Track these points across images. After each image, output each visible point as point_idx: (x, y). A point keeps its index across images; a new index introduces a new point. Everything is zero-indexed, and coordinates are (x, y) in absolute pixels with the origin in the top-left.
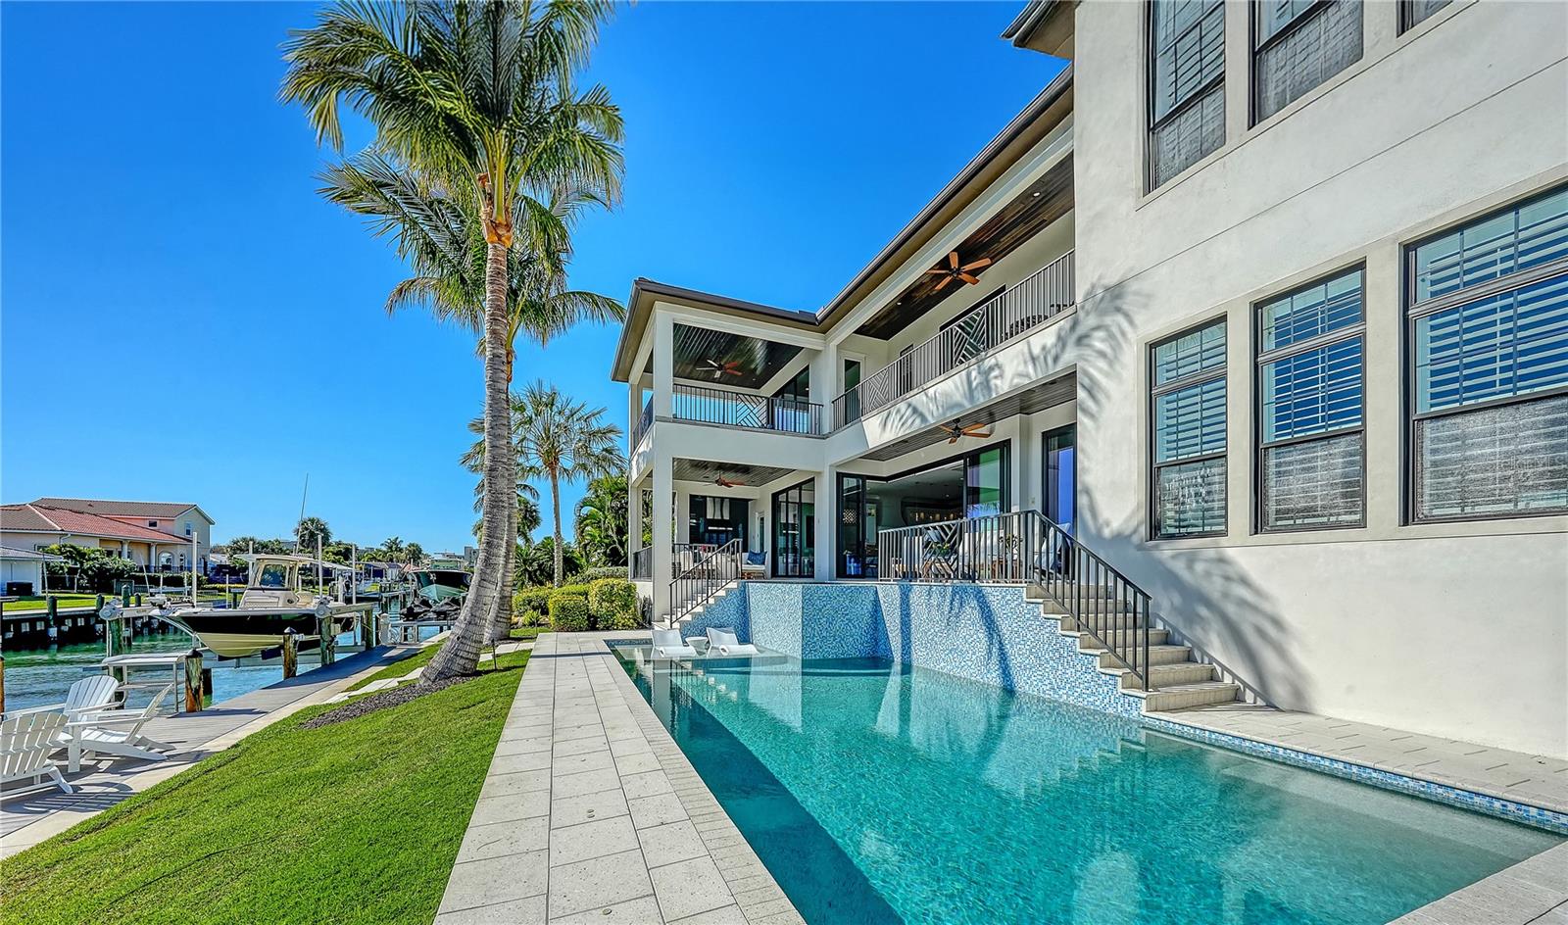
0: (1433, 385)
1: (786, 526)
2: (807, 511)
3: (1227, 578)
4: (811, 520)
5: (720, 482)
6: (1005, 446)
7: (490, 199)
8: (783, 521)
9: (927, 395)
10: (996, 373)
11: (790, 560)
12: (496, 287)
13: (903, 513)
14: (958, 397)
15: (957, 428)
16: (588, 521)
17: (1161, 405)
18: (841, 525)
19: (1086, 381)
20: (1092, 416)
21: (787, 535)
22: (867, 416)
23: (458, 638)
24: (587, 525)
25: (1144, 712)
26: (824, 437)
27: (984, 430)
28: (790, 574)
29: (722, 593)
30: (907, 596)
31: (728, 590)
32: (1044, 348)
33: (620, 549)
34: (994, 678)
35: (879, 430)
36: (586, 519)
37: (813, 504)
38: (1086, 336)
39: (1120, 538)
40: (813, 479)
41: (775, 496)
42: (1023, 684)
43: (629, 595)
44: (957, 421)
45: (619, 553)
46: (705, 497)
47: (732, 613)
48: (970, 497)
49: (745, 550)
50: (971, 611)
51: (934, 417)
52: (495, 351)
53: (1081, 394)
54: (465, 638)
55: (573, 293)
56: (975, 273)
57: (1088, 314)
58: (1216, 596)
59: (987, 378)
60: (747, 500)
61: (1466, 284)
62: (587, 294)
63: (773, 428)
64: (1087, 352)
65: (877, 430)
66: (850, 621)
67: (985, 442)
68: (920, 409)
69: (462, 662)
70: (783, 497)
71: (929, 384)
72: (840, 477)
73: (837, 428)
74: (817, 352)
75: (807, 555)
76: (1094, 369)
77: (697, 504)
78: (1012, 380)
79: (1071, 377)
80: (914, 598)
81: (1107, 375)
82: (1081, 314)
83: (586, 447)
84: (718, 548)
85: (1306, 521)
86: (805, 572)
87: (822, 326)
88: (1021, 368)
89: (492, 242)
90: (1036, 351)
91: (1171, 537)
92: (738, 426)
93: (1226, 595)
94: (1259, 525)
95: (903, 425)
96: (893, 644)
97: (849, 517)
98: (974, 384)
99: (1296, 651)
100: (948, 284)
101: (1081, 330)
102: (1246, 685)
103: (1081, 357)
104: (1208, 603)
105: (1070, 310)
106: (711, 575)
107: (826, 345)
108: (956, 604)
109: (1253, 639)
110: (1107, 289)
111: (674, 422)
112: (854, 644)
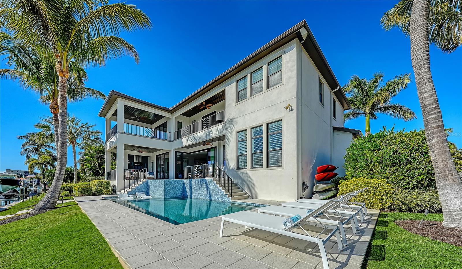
0: (271, 146)
1: (161, 164)
2: (167, 161)
3: (247, 177)
4: (168, 163)
5: (139, 151)
6: (215, 148)
7: (60, 63)
8: (160, 163)
9: (197, 135)
10: (211, 133)
11: (162, 174)
12: (63, 90)
13: (195, 162)
14: (204, 137)
15: (205, 143)
16: (86, 161)
17: (239, 144)
18: (176, 165)
19: (227, 138)
20: (228, 145)
21: (161, 167)
22: (183, 137)
23: (49, 197)
24: (85, 162)
25: (231, 200)
26: (172, 141)
27: (211, 144)
28: (162, 178)
29: (141, 183)
30: (191, 182)
31: (143, 182)
32: (220, 129)
33: (100, 171)
34: (208, 198)
35: (186, 142)
36: (84, 160)
37: (168, 159)
38: (227, 128)
39: (232, 169)
40: (168, 152)
41: (157, 156)
42: (213, 199)
43: (108, 184)
44: (205, 141)
45: (99, 172)
46: (134, 155)
47: (144, 188)
48: (208, 159)
49: (148, 171)
50: (204, 185)
51: (199, 140)
52: (63, 110)
53: (226, 140)
54: (52, 197)
55: (85, 88)
56: (209, 106)
57: (227, 124)
58: (246, 180)
59: (209, 133)
60: (148, 157)
61: (273, 131)
62: (91, 89)
63: (156, 138)
64: (227, 131)
65: (185, 141)
66: (177, 188)
67: (211, 147)
68: (196, 138)
69: (50, 204)
70: (159, 157)
71: (198, 132)
72: (176, 152)
73: (175, 139)
74: (170, 118)
75: (167, 173)
76: (228, 135)
77: (131, 157)
78: (214, 135)
79: (224, 136)
80: (192, 182)
81: (230, 137)
82: (226, 123)
83: (88, 137)
84: (139, 171)
85: (258, 166)
86: (166, 177)
87: (172, 112)
88: (216, 133)
89: (61, 76)
90: (219, 129)
91: (240, 169)
92: (146, 137)
93: (247, 180)
94: (252, 167)
95: (192, 141)
96: (188, 193)
97: (179, 163)
98: (207, 134)
99: (256, 189)
100: (203, 108)
101: (226, 127)
102: (250, 195)
103: (226, 132)
104: (245, 182)
105: (224, 122)
106: (137, 179)
107: (172, 117)
108: (201, 183)
109: (251, 188)
110: (230, 120)
111: (124, 134)
112: (178, 193)
